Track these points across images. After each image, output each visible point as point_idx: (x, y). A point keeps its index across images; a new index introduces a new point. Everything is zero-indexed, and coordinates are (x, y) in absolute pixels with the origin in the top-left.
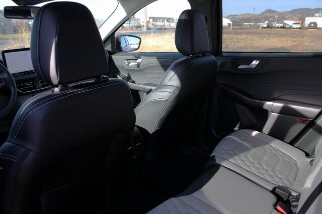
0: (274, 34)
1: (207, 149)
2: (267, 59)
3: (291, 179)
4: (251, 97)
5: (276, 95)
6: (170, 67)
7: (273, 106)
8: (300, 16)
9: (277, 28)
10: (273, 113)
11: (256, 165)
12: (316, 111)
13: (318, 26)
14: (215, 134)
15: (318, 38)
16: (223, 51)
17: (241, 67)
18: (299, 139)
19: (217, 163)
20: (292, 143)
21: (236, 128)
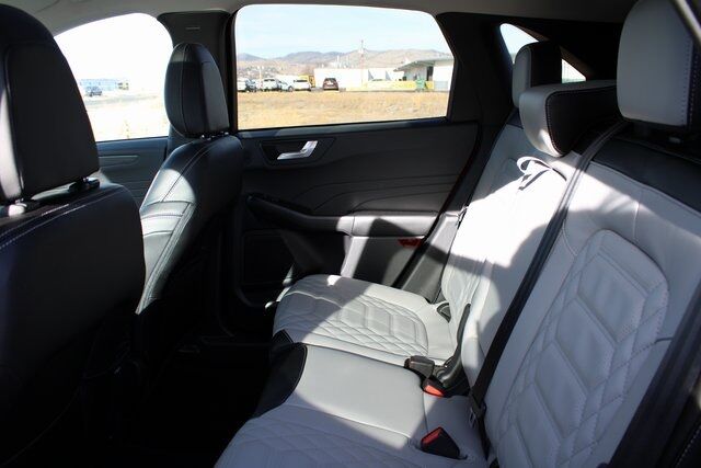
0: (262, 103)
1: (232, 335)
2: (330, 137)
3: (422, 343)
4: (308, 212)
5: (355, 204)
6: (165, 163)
7: (355, 225)
8: (304, 66)
9: (266, 90)
10: (355, 238)
11: (363, 332)
12: (428, 220)
13: (339, 87)
14: (245, 300)
15: (345, 107)
16: (239, 128)
17: (283, 156)
18: (407, 277)
19: (295, 341)
20: (397, 284)
21: (287, 280)
